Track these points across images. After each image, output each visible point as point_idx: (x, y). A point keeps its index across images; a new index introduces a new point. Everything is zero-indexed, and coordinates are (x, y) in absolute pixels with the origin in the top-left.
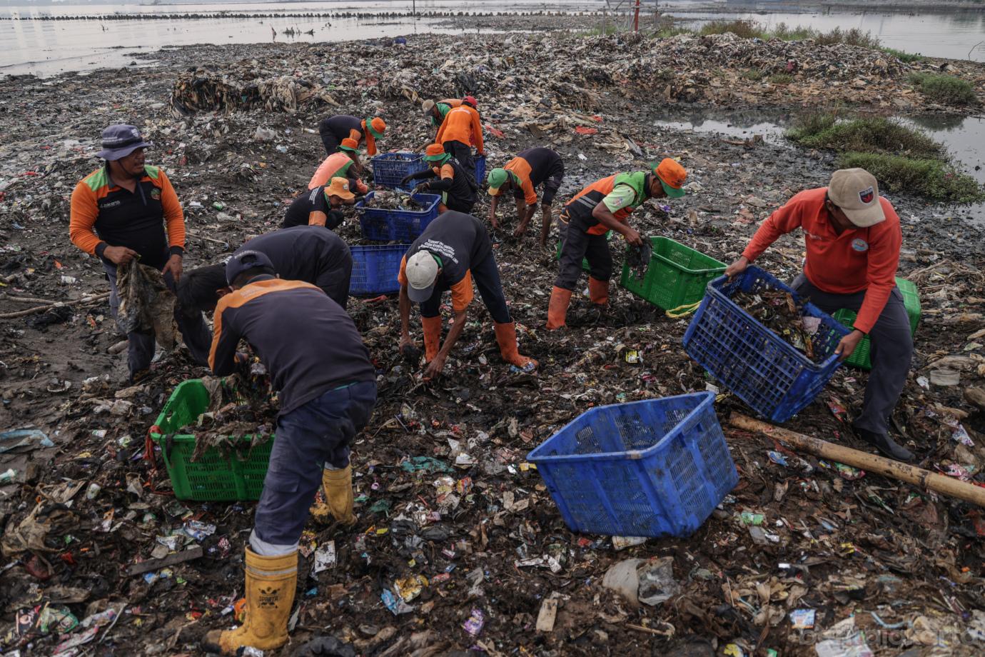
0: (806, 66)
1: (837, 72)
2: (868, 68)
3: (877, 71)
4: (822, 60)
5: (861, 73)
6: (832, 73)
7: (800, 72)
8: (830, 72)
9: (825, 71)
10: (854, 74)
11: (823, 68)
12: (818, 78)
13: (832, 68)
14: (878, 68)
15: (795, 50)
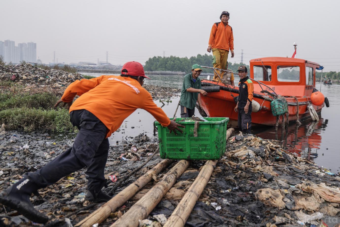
0: (24, 77)
1: (44, 81)
2: (64, 79)
3: (69, 80)
4: (36, 74)
5: (60, 81)
6: (41, 81)
7: (21, 80)
8: (40, 81)
9: (37, 80)
10: (55, 81)
11: (36, 78)
12: (32, 83)
13: (41, 78)
14: (69, 78)
15: (18, 69)
